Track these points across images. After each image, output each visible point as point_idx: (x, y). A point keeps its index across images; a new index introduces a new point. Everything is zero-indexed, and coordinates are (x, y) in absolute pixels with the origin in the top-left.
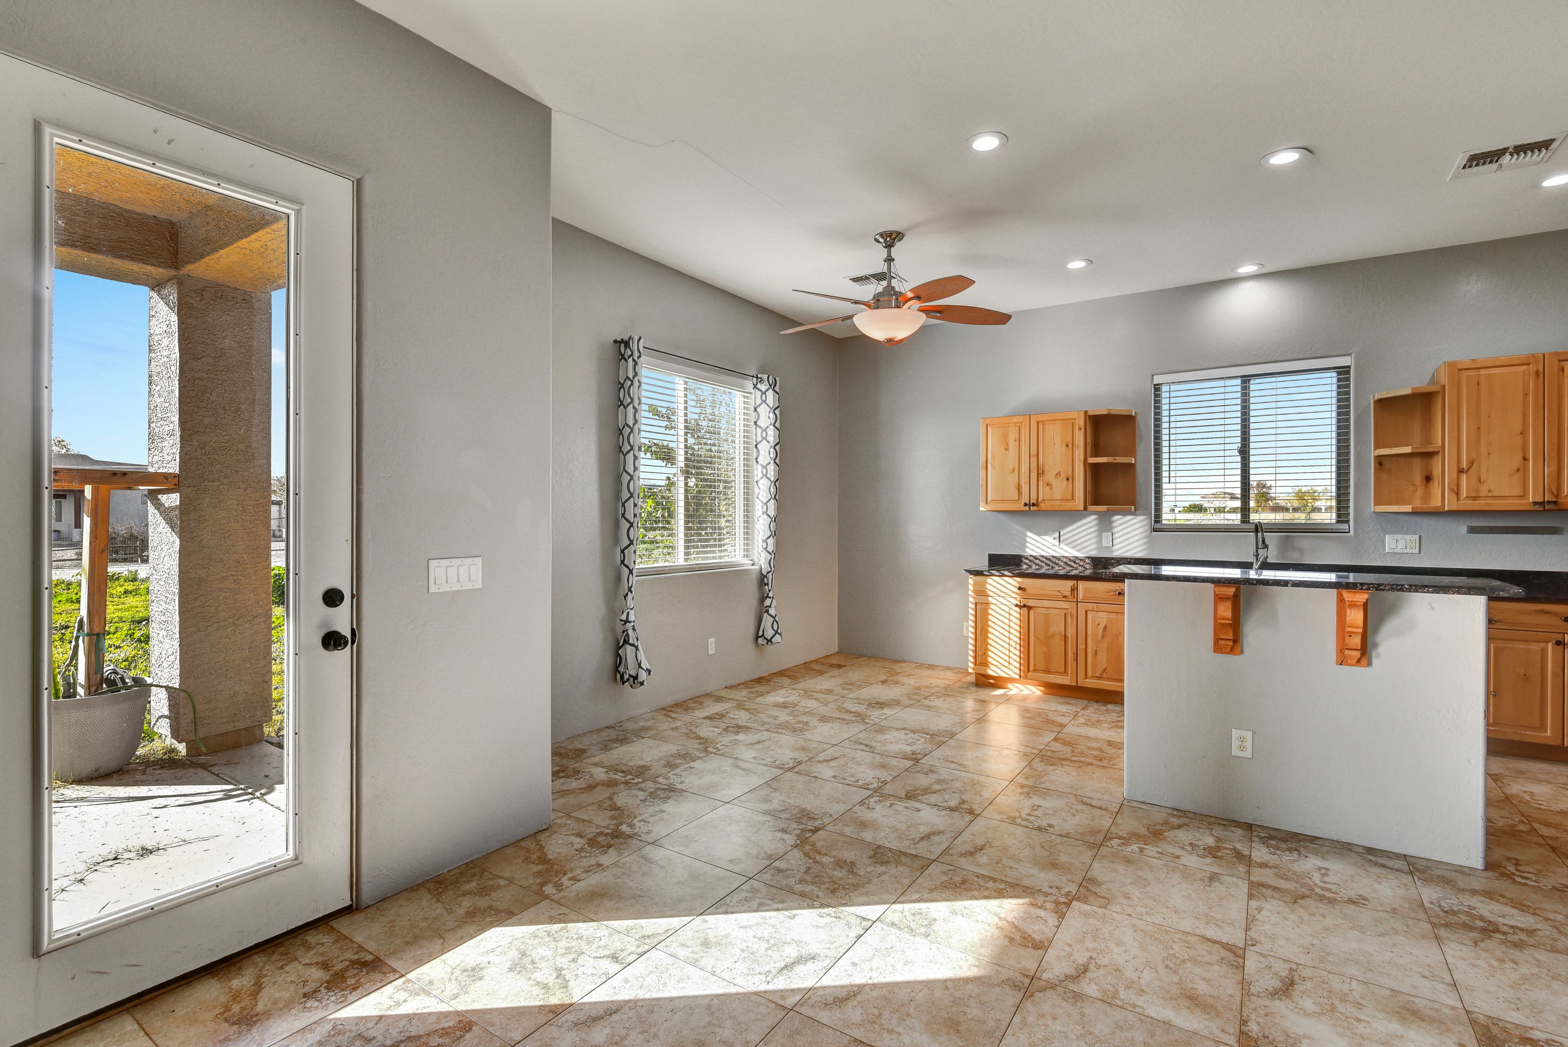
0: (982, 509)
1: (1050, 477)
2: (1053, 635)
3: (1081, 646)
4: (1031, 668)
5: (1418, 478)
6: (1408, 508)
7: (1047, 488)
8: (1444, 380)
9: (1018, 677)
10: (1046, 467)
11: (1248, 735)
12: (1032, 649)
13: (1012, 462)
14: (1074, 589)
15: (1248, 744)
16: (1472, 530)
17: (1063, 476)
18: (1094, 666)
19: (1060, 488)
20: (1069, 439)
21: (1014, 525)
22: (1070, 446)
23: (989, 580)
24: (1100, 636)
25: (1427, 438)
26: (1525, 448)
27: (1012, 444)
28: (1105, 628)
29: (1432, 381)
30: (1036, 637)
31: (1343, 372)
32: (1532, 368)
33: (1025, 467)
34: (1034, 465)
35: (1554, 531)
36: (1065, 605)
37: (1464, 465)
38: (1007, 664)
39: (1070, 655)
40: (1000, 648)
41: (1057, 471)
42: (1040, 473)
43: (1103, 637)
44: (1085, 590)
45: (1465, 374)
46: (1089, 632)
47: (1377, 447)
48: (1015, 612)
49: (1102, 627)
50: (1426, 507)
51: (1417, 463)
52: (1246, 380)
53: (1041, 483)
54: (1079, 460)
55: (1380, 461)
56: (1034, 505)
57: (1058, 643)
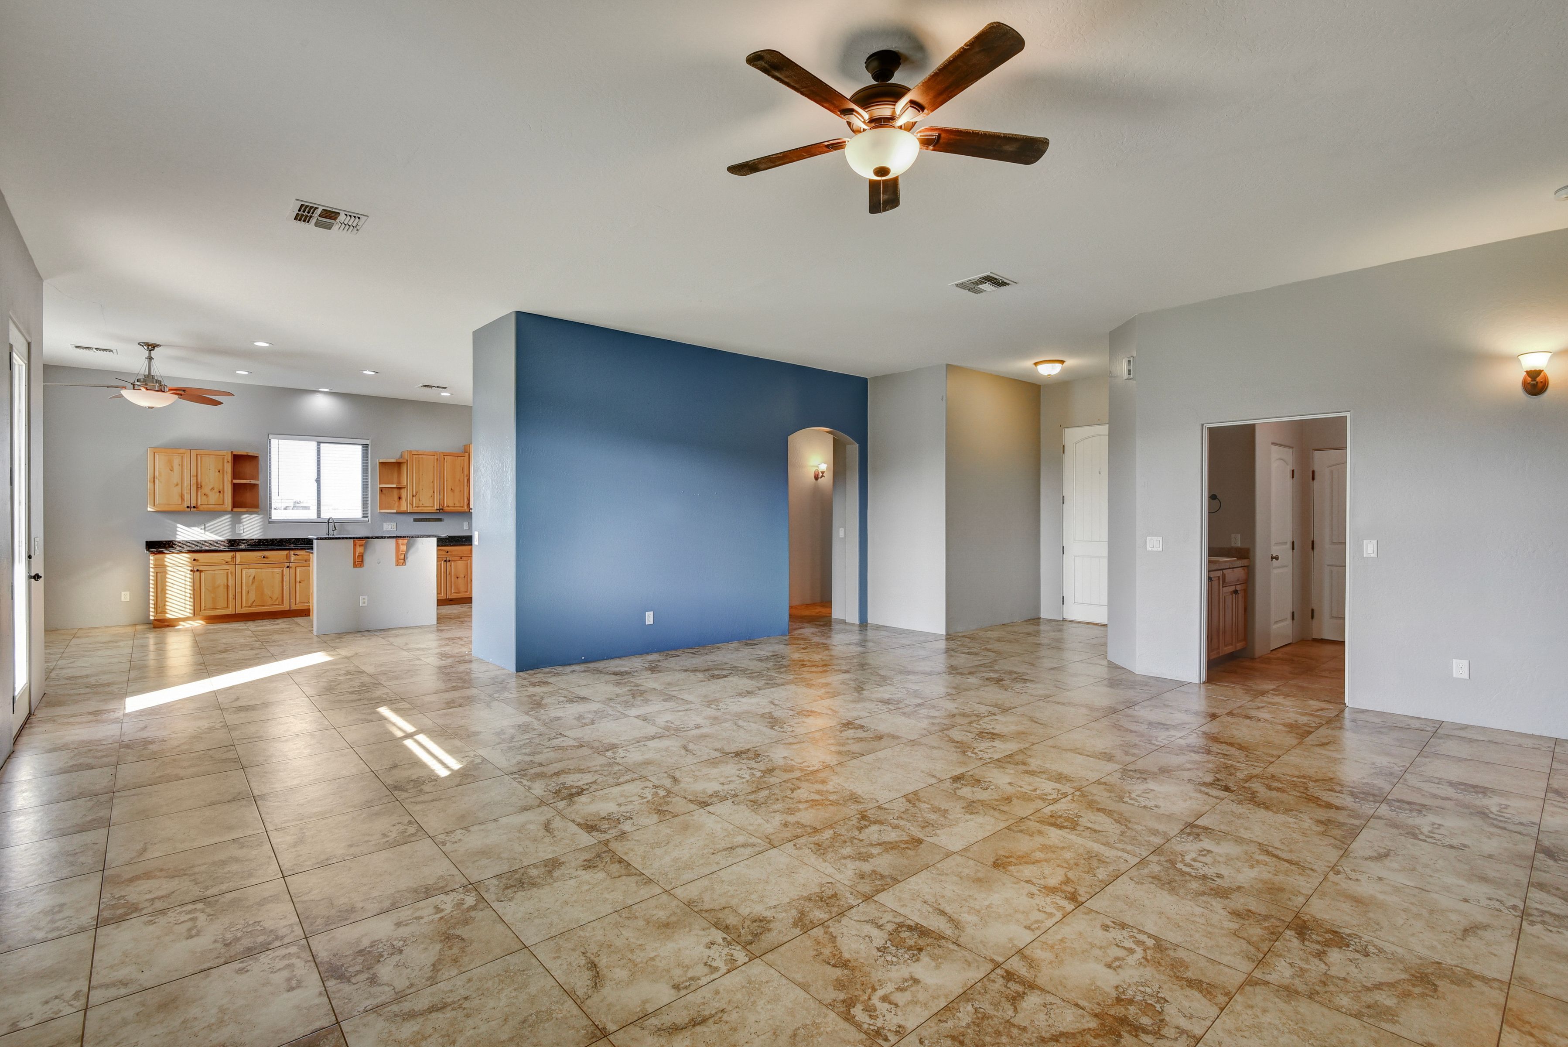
0: (149, 509)
1: (206, 490)
2: (219, 586)
3: (238, 590)
4: (203, 608)
5: (396, 498)
6: (395, 511)
7: (204, 497)
8: (407, 457)
9: (191, 615)
10: (203, 484)
11: (366, 597)
12: (203, 597)
13: (176, 478)
14: (233, 558)
15: (366, 601)
16: (415, 520)
17: (216, 490)
18: (247, 601)
19: (213, 498)
20: (220, 467)
21: (167, 521)
22: (221, 472)
23: (167, 556)
24: (251, 582)
25: (399, 482)
26: (433, 488)
27: (177, 468)
28: (254, 578)
29: (401, 456)
30: (206, 589)
31: (365, 447)
32: (436, 457)
33: (186, 483)
34: (194, 481)
35: (440, 520)
36: (227, 567)
37: (414, 493)
38: (183, 609)
39: (231, 596)
40: (178, 599)
41: (212, 487)
42: (199, 487)
43: (253, 583)
44: (241, 557)
45: (414, 456)
46: (244, 581)
47: (380, 484)
48: (189, 575)
49: (251, 578)
50: (399, 511)
51: (396, 491)
52: (319, 443)
53: (199, 494)
54: (228, 481)
55: (381, 490)
56: (194, 507)
57: (222, 590)
